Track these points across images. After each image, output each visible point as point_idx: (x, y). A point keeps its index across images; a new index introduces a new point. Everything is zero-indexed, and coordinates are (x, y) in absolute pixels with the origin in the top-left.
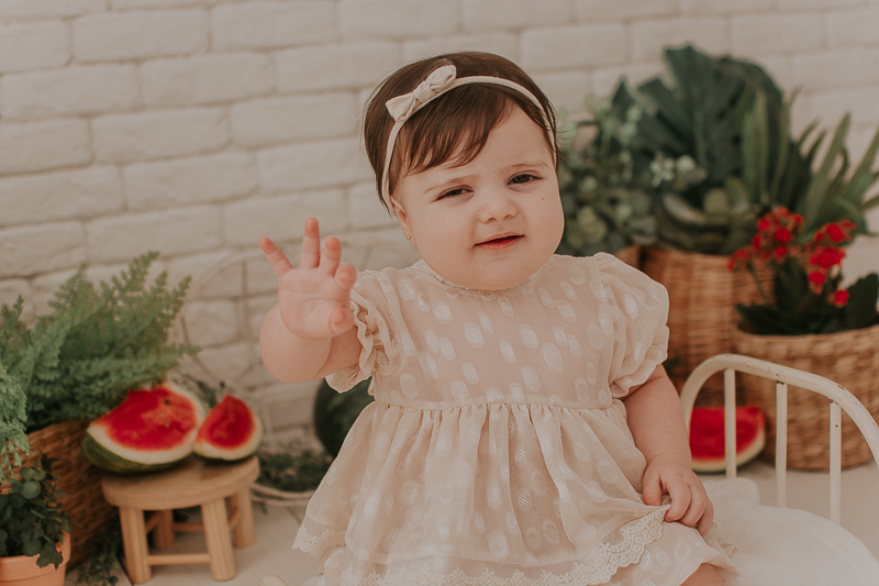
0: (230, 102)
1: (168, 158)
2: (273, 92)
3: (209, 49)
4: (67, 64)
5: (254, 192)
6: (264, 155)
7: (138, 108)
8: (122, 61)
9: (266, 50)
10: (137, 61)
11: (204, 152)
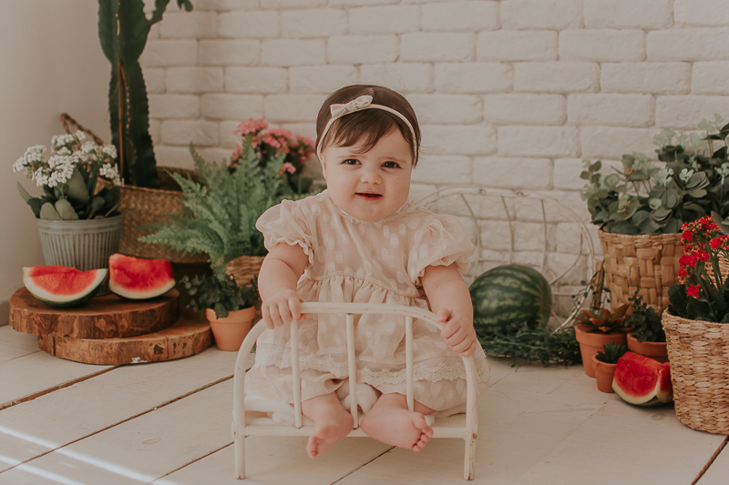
0: (486, 93)
1: (445, 124)
2: (509, 90)
3: (474, 59)
4: (396, 61)
5: (494, 152)
6: (501, 129)
7: (431, 92)
8: (425, 62)
9: (510, 62)
10: (432, 63)
11: (465, 123)
